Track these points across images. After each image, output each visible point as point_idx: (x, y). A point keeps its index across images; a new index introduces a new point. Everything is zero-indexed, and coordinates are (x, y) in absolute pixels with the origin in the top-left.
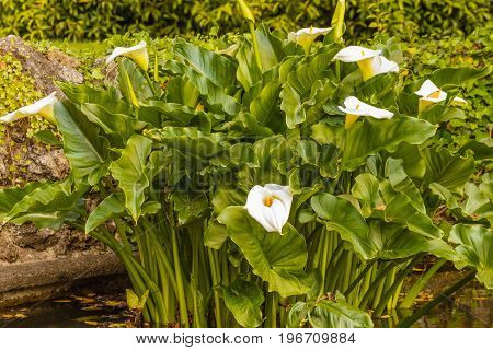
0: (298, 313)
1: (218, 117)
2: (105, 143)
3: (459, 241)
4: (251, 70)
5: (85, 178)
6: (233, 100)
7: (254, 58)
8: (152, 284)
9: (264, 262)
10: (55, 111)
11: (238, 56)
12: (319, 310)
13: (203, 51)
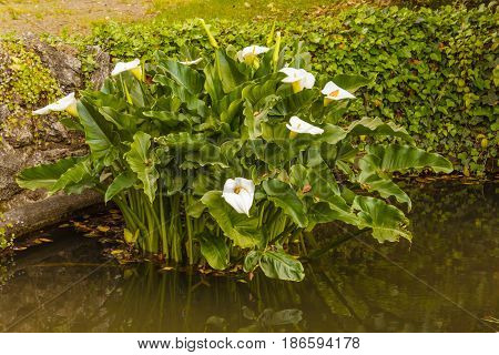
0: (251, 259)
1: (195, 119)
2: (117, 136)
3: (360, 208)
4: (214, 81)
5: (101, 159)
6: (203, 103)
7: (216, 73)
8: (141, 225)
9: (229, 224)
10: (78, 109)
11: (205, 70)
12: (266, 258)
13: (180, 66)
